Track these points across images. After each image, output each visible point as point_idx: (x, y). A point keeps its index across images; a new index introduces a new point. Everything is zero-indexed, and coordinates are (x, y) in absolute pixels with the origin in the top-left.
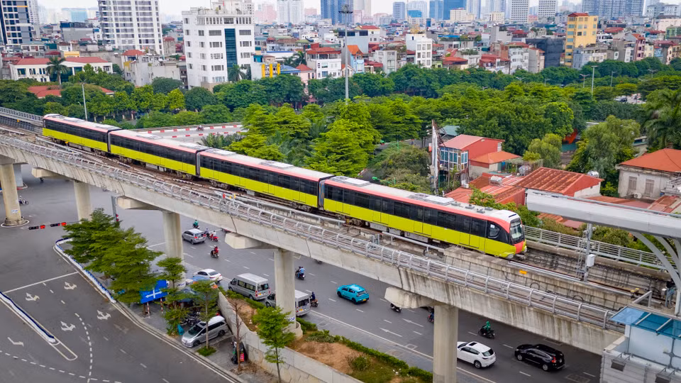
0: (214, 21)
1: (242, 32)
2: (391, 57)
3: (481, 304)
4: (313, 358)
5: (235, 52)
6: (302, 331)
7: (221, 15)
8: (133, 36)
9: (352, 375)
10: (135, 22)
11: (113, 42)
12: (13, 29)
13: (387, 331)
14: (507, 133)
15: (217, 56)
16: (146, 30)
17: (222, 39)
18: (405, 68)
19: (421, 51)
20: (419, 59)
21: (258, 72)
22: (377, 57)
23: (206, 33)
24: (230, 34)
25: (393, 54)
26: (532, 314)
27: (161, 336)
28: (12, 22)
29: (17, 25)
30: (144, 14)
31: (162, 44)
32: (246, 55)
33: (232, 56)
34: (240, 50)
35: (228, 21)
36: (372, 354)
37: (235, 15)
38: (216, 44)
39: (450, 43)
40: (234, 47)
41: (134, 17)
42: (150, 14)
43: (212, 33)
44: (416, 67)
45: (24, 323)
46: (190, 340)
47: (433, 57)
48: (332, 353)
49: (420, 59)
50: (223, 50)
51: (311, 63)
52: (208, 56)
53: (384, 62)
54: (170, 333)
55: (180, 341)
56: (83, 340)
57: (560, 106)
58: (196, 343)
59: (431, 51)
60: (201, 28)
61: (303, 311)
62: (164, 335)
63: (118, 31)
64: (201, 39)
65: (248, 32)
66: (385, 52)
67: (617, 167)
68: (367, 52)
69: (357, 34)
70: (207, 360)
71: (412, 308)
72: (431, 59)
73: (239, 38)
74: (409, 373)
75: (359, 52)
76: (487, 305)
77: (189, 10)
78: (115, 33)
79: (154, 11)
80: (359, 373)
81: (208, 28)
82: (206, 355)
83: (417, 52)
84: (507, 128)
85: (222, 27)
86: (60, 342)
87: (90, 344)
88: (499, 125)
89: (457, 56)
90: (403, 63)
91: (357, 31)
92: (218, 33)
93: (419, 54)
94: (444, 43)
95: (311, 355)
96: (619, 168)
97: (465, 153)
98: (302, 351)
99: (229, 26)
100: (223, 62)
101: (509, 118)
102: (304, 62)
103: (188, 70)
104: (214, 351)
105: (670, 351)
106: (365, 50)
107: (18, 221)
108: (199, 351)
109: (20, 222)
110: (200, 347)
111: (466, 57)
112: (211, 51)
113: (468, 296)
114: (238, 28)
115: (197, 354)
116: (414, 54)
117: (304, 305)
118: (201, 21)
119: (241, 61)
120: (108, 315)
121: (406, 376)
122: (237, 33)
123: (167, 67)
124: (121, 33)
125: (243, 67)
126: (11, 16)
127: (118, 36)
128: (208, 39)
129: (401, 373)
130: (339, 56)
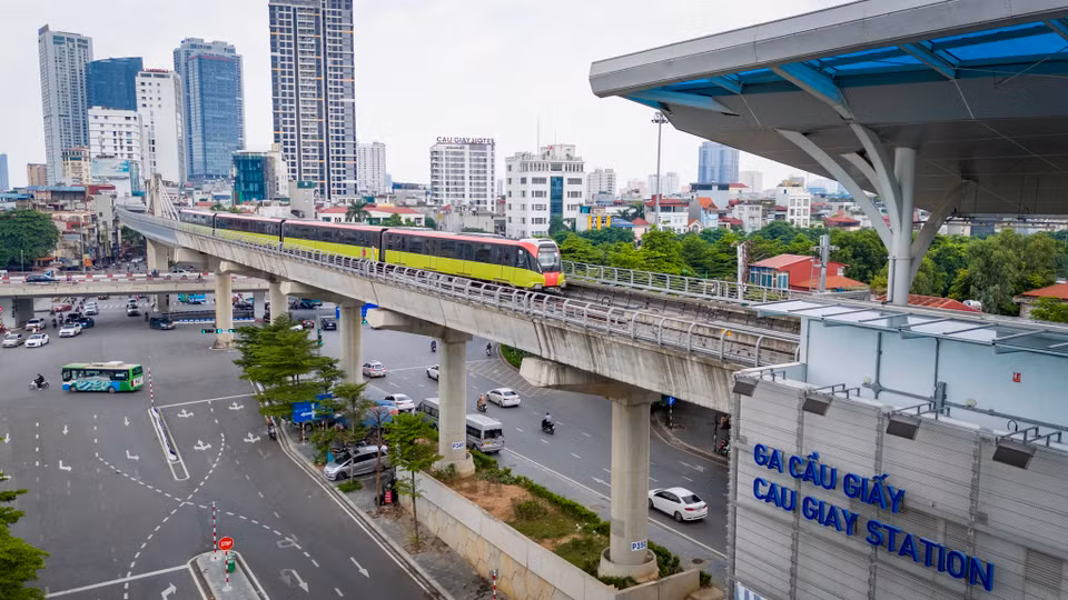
0: (538, 167)
1: (571, 181)
2: (755, 213)
3: (633, 365)
4: (471, 499)
5: (561, 204)
6: (474, 467)
7: (549, 160)
8: (463, 196)
9: (512, 524)
10: (467, 181)
11: (442, 202)
12: (339, 185)
13: (598, 481)
14: (865, 267)
15: (539, 207)
16: (478, 190)
17: (546, 188)
18: (772, 225)
19: (796, 208)
20: (792, 217)
21: (584, 224)
22: (735, 213)
23: (529, 181)
24: (557, 183)
25: (757, 209)
26: (696, 367)
27: (305, 466)
28: (339, 179)
29: (343, 182)
30: (478, 172)
31: (495, 205)
32: (572, 207)
33: (556, 207)
34: (567, 201)
35: (556, 167)
36: (554, 501)
37: (565, 160)
38: (539, 194)
39: (841, 204)
40: (561, 197)
41: (467, 175)
42: (485, 172)
43: (535, 180)
44: (786, 224)
45: (157, 438)
46: (333, 470)
47: (812, 215)
48: (500, 496)
49: (795, 217)
50: (546, 201)
51: (650, 217)
52: (529, 207)
53: (745, 218)
54: (316, 463)
55: (322, 471)
56: (210, 461)
57: (959, 249)
58: (341, 476)
59: (809, 208)
60: (524, 175)
61: (490, 445)
62: (310, 464)
63: (448, 190)
64: (523, 187)
65: (578, 181)
66: (746, 207)
67: (1016, 300)
68: (725, 209)
69: (715, 188)
70: (345, 496)
71: (550, 384)
72: (808, 217)
73: (567, 188)
74: (598, 530)
75: (713, 206)
76: (638, 363)
77: (513, 155)
78: (445, 193)
79: (489, 169)
80: (524, 522)
81: (530, 175)
82: (346, 491)
83: (790, 208)
84: (865, 261)
85: (548, 175)
86: (181, 460)
87: (214, 466)
88: (854, 256)
89: (846, 216)
90: (770, 219)
91: (715, 184)
92: (543, 181)
93: (792, 211)
94: (832, 204)
95: (471, 496)
96: (1019, 300)
97: (783, 274)
98: (460, 490)
99: (557, 174)
100: (546, 214)
101: (869, 247)
102: (643, 217)
103: (507, 224)
104: (360, 488)
105: (873, 381)
106: (721, 205)
107: (227, 343)
108: (339, 486)
109: (231, 345)
110: (344, 482)
111: (857, 218)
112: (531, 201)
113: (615, 352)
114: (567, 176)
115: (336, 489)
116: (786, 210)
117: (493, 437)
118: (525, 167)
119: (567, 214)
120: (259, 438)
121: (591, 533)
122: (565, 181)
123: (481, 218)
124: (451, 193)
125: (568, 220)
126: (339, 172)
127: (448, 195)
128: (531, 187)
129: (585, 528)
130: (686, 208)
